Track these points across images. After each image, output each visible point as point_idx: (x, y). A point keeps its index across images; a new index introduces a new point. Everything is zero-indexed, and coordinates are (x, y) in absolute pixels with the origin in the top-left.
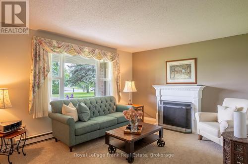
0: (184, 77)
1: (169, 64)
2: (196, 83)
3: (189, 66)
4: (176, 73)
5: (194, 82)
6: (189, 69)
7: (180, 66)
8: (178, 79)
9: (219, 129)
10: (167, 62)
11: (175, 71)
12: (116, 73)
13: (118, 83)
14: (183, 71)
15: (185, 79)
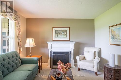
0: (63, 37)
1: (54, 29)
2: (69, 40)
3: (66, 31)
4: (58, 34)
5: (69, 39)
6: (66, 32)
7: (61, 30)
8: (60, 38)
9: (94, 63)
10: (53, 27)
11: (58, 33)
12: (18, 32)
13: (19, 40)
14: (63, 33)
15: (64, 38)
